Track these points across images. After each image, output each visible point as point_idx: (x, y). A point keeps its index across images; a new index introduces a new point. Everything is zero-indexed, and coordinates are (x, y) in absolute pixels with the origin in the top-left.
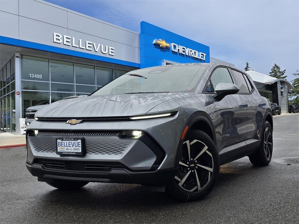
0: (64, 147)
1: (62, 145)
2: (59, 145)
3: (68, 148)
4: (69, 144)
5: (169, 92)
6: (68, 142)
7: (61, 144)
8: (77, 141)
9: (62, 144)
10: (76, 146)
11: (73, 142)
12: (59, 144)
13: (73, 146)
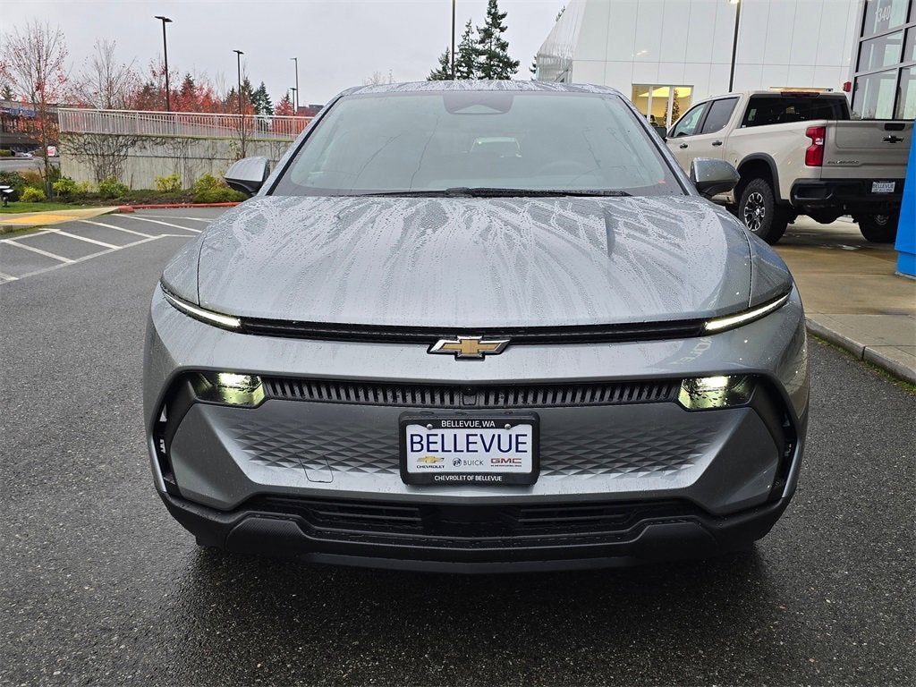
0: (440, 454)
1: (432, 447)
2: (416, 447)
3: (465, 456)
4: (468, 443)
5: (626, 195)
6: (461, 434)
7: (425, 442)
8: (508, 428)
9: (428, 443)
10: (505, 446)
11: (487, 434)
12: (412, 443)
13: (487, 451)
